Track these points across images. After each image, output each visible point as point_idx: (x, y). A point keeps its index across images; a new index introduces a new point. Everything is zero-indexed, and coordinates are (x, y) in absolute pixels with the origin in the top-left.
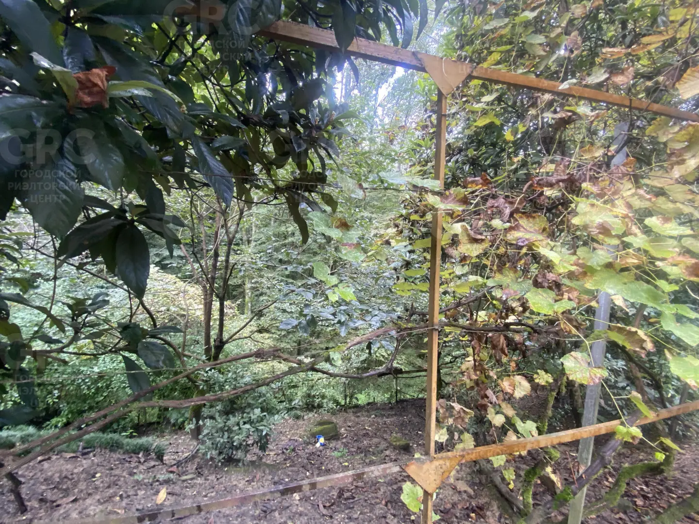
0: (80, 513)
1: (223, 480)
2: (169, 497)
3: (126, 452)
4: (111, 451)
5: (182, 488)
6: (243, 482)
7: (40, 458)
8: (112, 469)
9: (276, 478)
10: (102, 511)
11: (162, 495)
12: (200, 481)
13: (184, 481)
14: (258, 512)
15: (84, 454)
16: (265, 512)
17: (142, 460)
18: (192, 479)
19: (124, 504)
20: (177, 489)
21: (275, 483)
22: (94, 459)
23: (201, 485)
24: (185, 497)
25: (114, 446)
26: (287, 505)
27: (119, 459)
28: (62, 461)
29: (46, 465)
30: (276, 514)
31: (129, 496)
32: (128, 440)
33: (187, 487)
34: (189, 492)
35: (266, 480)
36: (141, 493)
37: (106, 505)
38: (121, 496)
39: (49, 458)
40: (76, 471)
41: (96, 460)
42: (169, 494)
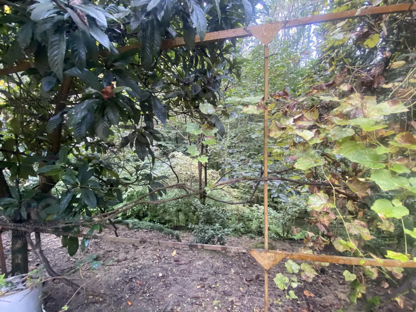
0: (145, 252)
1: (200, 254)
2: (177, 255)
3: (165, 234)
4: (160, 232)
5: (183, 253)
6: (208, 257)
7: (136, 230)
8: (159, 239)
9: (225, 261)
10: (151, 253)
11: (174, 253)
12: (191, 252)
13: (184, 250)
14: (212, 272)
15: (150, 231)
16: (215, 273)
17: (171, 238)
18: (187, 250)
19: (160, 253)
20: (181, 252)
21: (224, 262)
22: (153, 234)
23: (191, 253)
24: (183, 256)
25: (161, 230)
26: (227, 273)
27: (162, 236)
28: (143, 233)
29: (137, 233)
30: (221, 275)
31: (162, 250)
32: (166, 229)
33: (185, 253)
34: (185, 255)
35: (220, 260)
36: (167, 250)
37: (154, 252)
38: (160, 250)
39: (139, 231)
40: (146, 237)
41: (154, 234)
42: (177, 253)
